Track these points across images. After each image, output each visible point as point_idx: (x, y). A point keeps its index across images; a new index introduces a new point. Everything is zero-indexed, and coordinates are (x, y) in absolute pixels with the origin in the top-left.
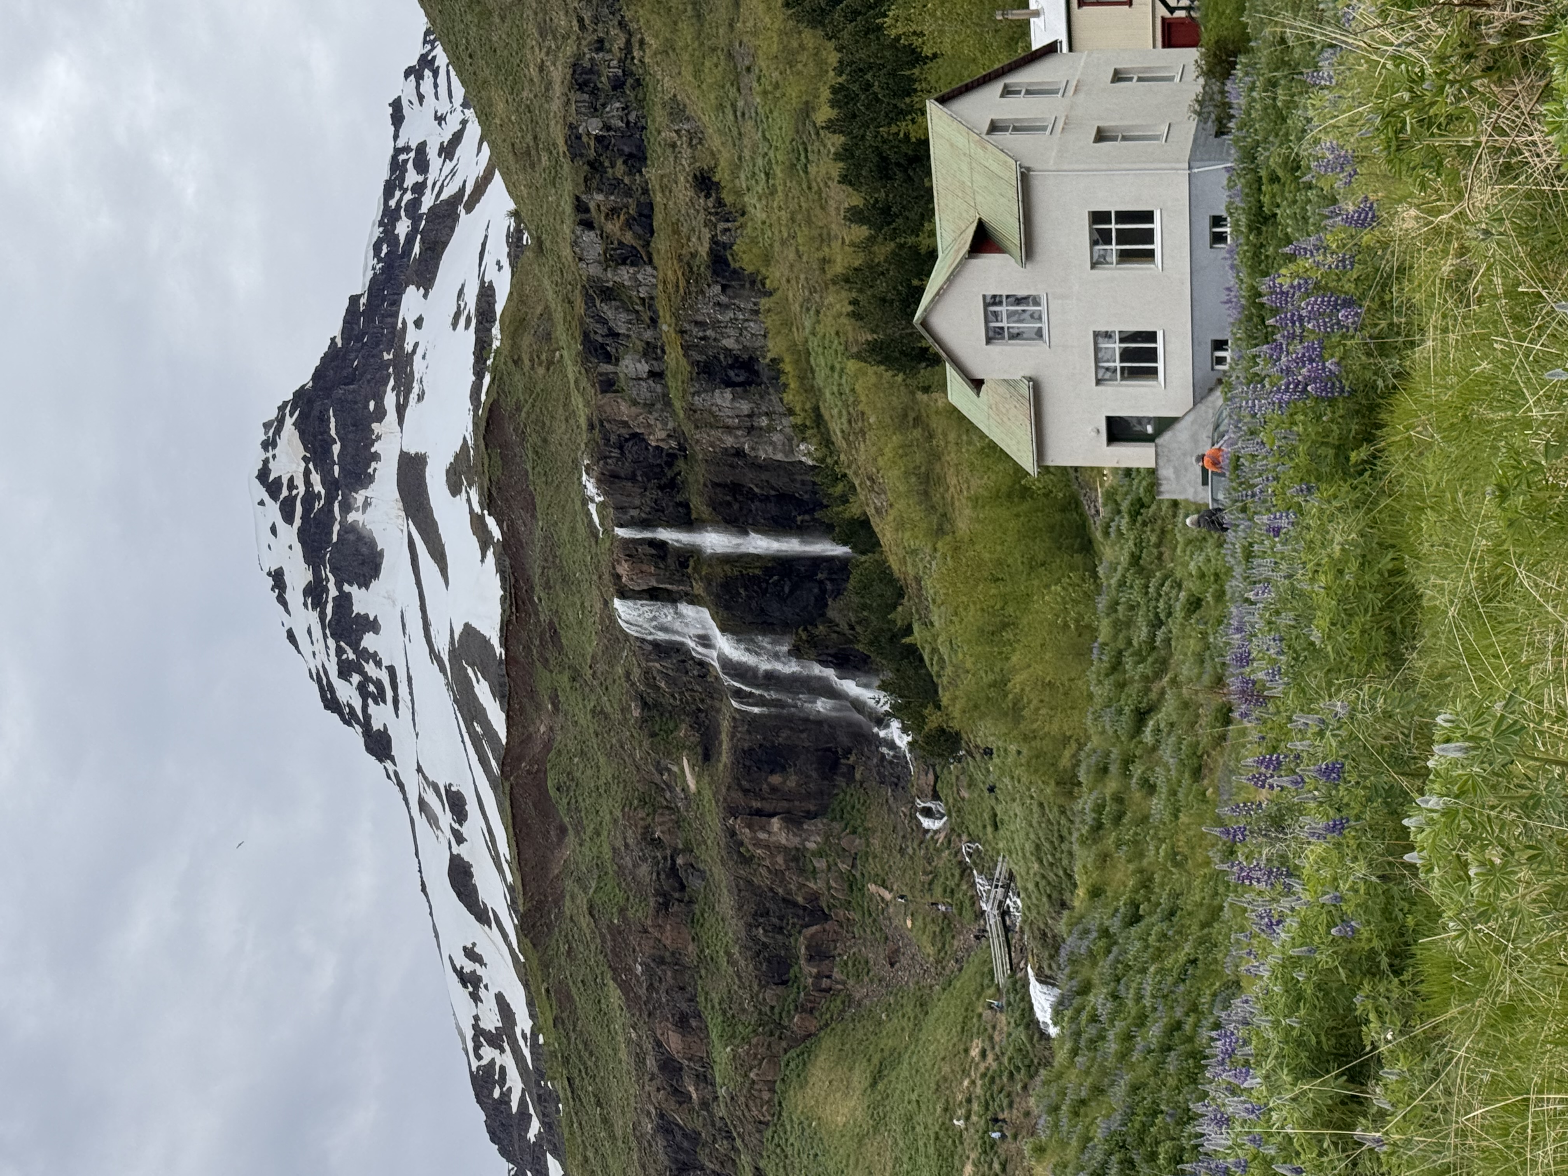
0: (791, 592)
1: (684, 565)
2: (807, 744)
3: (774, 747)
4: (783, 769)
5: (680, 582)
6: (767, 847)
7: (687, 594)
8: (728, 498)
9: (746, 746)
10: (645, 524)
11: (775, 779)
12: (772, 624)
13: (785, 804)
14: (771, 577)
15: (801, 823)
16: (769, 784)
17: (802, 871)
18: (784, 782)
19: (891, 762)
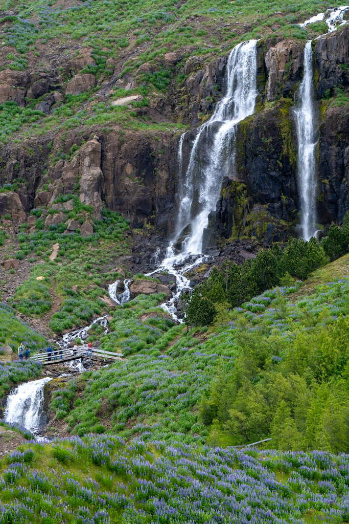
0: (271, 176)
1: (286, 94)
2: (157, 191)
3: (153, 167)
4: (138, 174)
5: (273, 91)
7: (264, 97)
8: (340, 128)
9: (153, 146)
10: (315, 64)
11: (129, 169)
12: (246, 162)
13: (111, 177)
14: (281, 161)
15: (98, 190)
16: (125, 164)
17: (62, 191)
18: (127, 176)
19: (149, 257)
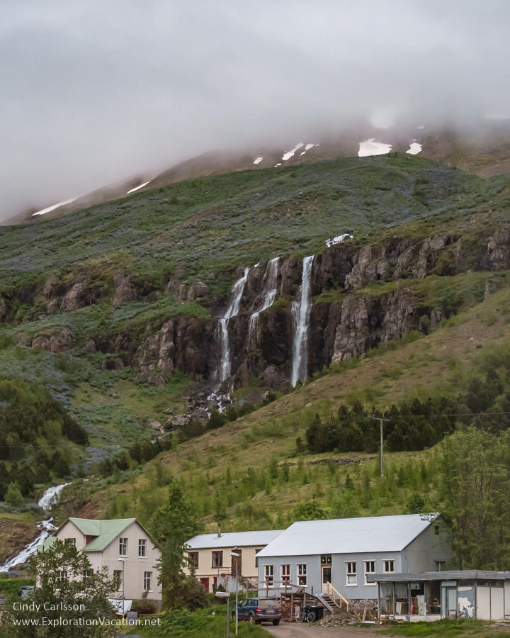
1: (291, 293)
4: (197, 346)
5: (283, 291)
6: (159, 340)
7: (279, 293)
8: (322, 315)
13: (179, 348)
15: (171, 357)
16: (189, 339)
17: (148, 358)
